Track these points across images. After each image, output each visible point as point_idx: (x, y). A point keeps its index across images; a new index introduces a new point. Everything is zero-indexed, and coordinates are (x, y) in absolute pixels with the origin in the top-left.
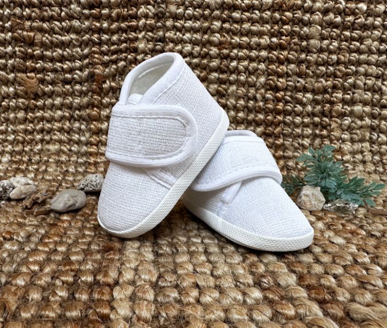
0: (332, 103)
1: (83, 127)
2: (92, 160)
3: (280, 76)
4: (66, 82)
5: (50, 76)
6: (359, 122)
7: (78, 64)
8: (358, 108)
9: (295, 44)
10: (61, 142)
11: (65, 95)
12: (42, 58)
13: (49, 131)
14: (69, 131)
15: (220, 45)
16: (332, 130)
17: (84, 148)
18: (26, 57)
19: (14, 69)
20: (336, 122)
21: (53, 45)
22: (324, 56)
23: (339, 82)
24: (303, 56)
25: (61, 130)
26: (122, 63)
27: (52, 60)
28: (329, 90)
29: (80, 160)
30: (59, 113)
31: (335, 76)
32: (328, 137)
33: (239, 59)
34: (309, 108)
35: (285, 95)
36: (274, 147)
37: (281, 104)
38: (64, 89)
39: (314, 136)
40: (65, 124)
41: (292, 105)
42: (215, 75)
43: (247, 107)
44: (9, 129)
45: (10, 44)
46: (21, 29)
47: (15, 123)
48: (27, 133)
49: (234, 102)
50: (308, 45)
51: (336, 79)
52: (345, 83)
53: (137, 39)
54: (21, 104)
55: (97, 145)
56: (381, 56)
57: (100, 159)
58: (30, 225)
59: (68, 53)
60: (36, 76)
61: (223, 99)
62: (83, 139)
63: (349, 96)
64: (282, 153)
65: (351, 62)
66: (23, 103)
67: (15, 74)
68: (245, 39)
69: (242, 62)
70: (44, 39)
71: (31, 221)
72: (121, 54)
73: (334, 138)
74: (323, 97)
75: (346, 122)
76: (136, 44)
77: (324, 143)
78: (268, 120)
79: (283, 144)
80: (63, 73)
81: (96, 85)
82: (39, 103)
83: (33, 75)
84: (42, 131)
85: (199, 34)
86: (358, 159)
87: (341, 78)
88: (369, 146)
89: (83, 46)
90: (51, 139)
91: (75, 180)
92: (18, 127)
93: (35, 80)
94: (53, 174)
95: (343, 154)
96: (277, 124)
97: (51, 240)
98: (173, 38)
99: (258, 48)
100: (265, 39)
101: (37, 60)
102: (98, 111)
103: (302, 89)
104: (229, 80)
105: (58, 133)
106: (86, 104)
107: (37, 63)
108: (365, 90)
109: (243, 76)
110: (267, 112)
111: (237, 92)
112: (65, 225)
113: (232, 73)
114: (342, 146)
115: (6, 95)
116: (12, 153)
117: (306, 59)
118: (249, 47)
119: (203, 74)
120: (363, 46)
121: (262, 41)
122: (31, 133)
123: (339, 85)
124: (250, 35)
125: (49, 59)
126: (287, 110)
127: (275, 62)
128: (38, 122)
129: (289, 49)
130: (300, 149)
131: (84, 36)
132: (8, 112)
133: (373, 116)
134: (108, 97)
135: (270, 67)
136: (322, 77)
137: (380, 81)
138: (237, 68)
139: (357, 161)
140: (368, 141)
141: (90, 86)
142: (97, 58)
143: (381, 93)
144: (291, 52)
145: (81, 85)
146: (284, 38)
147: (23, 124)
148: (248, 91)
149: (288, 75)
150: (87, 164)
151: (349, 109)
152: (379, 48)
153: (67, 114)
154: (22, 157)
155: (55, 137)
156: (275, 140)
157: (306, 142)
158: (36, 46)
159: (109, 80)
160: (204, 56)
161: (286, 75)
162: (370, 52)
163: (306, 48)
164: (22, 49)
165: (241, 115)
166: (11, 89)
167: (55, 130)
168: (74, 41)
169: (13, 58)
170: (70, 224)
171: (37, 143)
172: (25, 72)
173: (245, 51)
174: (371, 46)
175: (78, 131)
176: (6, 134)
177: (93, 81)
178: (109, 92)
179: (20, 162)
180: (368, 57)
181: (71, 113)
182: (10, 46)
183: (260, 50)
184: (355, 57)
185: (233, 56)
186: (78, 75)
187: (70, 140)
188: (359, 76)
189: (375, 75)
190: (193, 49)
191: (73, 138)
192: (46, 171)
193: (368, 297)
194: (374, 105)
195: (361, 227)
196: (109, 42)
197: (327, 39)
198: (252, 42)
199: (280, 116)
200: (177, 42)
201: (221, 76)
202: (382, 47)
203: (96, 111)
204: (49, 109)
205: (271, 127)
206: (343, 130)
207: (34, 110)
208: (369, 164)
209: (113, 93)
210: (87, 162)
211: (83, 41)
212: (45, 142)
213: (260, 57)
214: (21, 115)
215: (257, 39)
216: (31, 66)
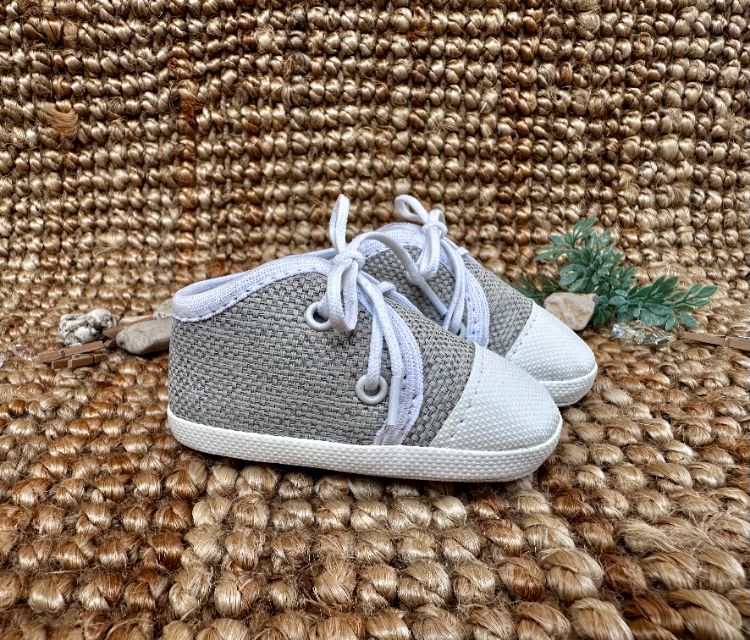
0: (622, 136)
1: (166, 199)
2: (184, 259)
3: (525, 87)
4: (129, 115)
5: (99, 106)
6: (671, 171)
7: (148, 79)
8: (669, 144)
9: (553, 23)
10: (126, 228)
11: (128, 140)
12: (81, 70)
13: (106, 209)
14: (141, 208)
15: (411, 31)
16: (621, 188)
17: (170, 239)
18: (52, 69)
19: (31, 94)
20: (629, 172)
21: (100, 45)
22: (607, 45)
23: (635, 94)
24: (568, 47)
25: (126, 206)
26: (229, 75)
27: (100, 73)
28: (617, 111)
29: (163, 261)
30: (121, 174)
31: (627, 83)
32: (614, 200)
33: (448, 57)
34: (579, 147)
35: (535, 124)
36: (514, 225)
37: (527, 141)
38: (127, 130)
39: (590, 199)
40: (133, 196)
41: (547, 143)
42: (402, 91)
43: (464, 149)
44: (33, 209)
45: (19, 45)
46: (36, 16)
47: (43, 196)
48: (66, 215)
49: (440, 141)
50: (577, 24)
51: (630, 89)
52: (647, 97)
53: (254, 26)
54: (50, 161)
55: (192, 232)
56: (716, 40)
57: (200, 256)
58: (62, 387)
59: (129, 60)
60: (72, 107)
61: (420, 136)
62: (166, 221)
63: (652, 122)
64: (528, 234)
65: (658, 56)
66: (53, 160)
67: (35, 105)
68: (458, 17)
69: (454, 63)
70: (82, 32)
71: (63, 379)
72: (227, 57)
73: (625, 202)
74: (606, 124)
75: (648, 172)
76: (254, 36)
77: (606, 211)
78: (502, 172)
79: (531, 218)
80: (122, 99)
81: (183, 119)
82: (82, 158)
83: (66, 104)
84: (92, 209)
85: (370, 11)
86: (667, 240)
87: (639, 87)
88: (688, 215)
89: (155, 44)
90: (110, 224)
91: (154, 299)
92: (47, 205)
93: (71, 113)
94: (114, 288)
95: (641, 232)
96: (521, 179)
97: (95, 415)
98: (322, 21)
99: (483, 35)
100: (496, 15)
101: (72, 75)
102: (191, 167)
103: (566, 110)
104: (429, 99)
105: (121, 213)
106: (169, 155)
107: (73, 81)
108: (684, 109)
109: (456, 90)
110: (500, 157)
111: (445, 122)
112: (125, 385)
113: (435, 84)
114: (639, 216)
115: (21, 146)
116: (40, 253)
117: (573, 54)
118: (466, 33)
119: (381, 89)
120: (681, 23)
121: (491, 20)
122: (73, 214)
123: (636, 101)
124: (467, 9)
125: (94, 73)
126: (537, 153)
127: (516, 61)
128: (85, 193)
129: (540, 34)
130: (561, 226)
131: (155, 24)
132: (28, 177)
133: (697, 158)
134: (207, 141)
135: (505, 71)
136: (604, 86)
137: (712, 90)
138: (443, 75)
139: (667, 243)
140: (688, 206)
141: (174, 122)
142: (184, 67)
143: (714, 114)
144: (546, 40)
145: (157, 119)
146: (531, 11)
147: (57, 198)
148: (466, 120)
149: (539, 85)
150: (177, 266)
151: (653, 146)
152: (711, 26)
153: (136, 177)
154: (59, 259)
155: (115, 220)
156: (517, 209)
157: (574, 211)
158: (70, 47)
159: (208, 107)
160: (381, 55)
161: (535, 85)
162: (695, 34)
163: (574, 30)
164: (43, 55)
165: (453, 164)
166: (30, 134)
167: (115, 206)
168: (137, 35)
169: (27, 73)
170: (136, 382)
171: (84, 233)
172: (51, 98)
173: (458, 41)
174: (696, 21)
175: (157, 208)
176: (27, 218)
177: (179, 112)
178: (209, 132)
179: (56, 268)
180: (691, 42)
181: (143, 173)
182: (20, 50)
183: (486, 39)
184: (665, 44)
185: (436, 53)
186: (149, 100)
187: (144, 225)
188: (673, 81)
189: (702, 79)
190: (360, 40)
191: (149, 220)
192: (102, 282)
193: (662, 505)
194: (699, 137)
195: (663, 370)
196: (204, 34)
197: (613, 11)
198: (471, 24)
199: (525, 165)
200: (331, 29)
201: (415, 92)
202: (716, 24)
203: (187, 168)
204: (102, 168)
205: (509, 185)
206: (642, 187)
207: (75, 170)
208: (688, 247)
209: (217, 132)
210: (176, 263)
211: (155, 33)
212: (98, 230)
213: (487, 52)
214: (52, 181)
215: (481, 17)
216: (62, 87)
